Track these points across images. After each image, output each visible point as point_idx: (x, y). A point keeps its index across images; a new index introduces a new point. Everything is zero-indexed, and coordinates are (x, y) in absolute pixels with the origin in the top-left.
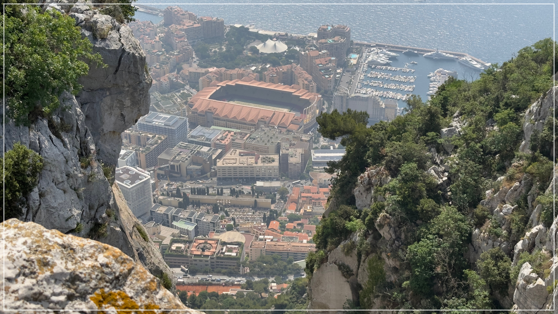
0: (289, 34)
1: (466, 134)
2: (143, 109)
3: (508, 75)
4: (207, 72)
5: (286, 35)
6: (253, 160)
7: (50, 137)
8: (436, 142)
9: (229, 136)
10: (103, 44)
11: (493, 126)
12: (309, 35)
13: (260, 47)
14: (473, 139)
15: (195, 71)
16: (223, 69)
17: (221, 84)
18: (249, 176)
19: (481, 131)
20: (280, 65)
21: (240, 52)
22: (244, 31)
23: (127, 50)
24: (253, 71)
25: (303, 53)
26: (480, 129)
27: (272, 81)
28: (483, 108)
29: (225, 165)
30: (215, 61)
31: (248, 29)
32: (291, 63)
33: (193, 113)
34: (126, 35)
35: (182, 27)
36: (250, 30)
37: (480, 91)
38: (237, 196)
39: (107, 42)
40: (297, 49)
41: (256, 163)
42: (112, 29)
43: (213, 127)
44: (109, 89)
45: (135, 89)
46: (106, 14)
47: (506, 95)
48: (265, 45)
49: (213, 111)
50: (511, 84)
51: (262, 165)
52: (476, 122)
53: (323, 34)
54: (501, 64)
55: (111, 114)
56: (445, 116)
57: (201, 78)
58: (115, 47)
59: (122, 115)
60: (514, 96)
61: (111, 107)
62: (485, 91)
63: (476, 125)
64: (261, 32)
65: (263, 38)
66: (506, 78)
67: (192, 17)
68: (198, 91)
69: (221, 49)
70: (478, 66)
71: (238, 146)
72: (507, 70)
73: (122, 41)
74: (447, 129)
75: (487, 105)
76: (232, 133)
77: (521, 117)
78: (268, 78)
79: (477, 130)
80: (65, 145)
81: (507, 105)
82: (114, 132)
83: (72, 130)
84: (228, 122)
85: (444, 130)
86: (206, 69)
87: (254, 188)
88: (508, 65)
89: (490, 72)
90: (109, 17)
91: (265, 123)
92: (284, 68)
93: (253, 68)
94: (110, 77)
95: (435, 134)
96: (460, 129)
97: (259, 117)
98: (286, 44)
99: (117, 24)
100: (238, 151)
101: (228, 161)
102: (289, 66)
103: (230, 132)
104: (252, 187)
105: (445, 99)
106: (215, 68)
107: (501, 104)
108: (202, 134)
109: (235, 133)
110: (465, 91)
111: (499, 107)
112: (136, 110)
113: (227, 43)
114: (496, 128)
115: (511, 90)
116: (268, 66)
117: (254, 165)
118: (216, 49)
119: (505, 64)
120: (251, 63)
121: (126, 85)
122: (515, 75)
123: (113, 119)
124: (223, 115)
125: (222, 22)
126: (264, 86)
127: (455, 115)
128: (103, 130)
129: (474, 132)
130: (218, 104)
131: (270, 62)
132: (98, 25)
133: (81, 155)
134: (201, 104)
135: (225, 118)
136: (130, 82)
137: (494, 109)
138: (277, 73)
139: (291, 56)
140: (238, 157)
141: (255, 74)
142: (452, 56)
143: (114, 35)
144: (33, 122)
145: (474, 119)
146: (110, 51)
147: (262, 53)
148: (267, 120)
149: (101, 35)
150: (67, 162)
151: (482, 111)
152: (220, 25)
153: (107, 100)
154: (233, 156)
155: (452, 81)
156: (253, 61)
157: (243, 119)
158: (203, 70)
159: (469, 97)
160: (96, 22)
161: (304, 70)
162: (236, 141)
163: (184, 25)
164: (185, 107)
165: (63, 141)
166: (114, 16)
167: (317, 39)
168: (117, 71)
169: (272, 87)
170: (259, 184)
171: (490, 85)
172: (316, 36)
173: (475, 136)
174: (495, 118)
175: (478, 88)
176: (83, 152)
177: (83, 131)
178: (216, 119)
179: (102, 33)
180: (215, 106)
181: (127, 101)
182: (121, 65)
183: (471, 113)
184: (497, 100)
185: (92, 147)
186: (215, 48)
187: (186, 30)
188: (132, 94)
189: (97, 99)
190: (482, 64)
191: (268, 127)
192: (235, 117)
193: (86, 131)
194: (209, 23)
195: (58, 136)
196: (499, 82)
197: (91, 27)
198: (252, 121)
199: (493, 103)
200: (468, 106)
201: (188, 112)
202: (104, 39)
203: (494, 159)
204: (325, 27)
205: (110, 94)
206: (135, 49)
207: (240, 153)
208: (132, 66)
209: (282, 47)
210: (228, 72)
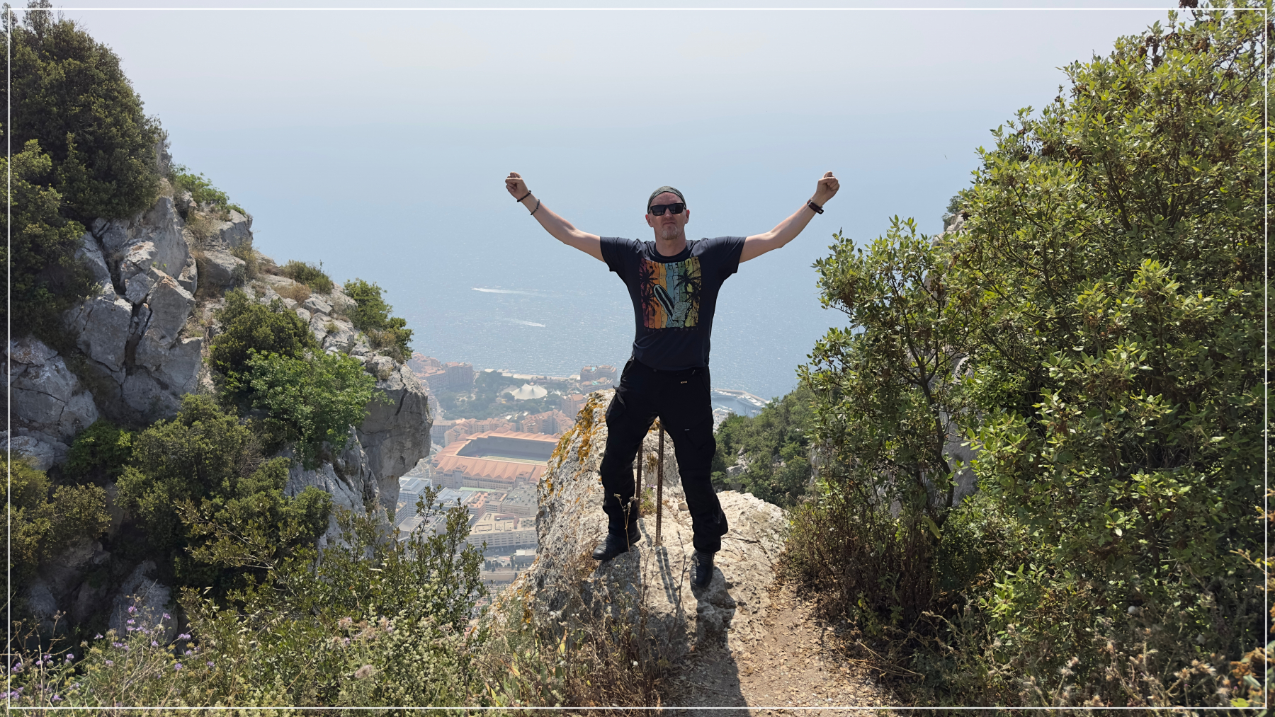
0: (548, 377)
1: (753, 472)
2: (424, 450)
3: (790, 408)
4: (455, 425)
5: (545, 378)
6: (512, 525)
7: (336, 480)
8: (722, 481)
9: (482, 498)
10: (384, 385)
11: (780, 462)
12: (571, 377)
13: (515, 393)
14: (761, 477)
15: (439, 424)
16: (473, 420)
17: (471, 437)
18: (507, 545)
19: (768, 468)
20: (539, 412)
21: (493, 400)
22: (496, 376)
23: (410, 390)
24: (508, 421)
25: (565, 397)
26: (766, 465)
27: (531, 431)
28: (768, 443)
29: (478, 533)
30: (463, 411)
31: (501, 373)
32: (552, 410)
33: (438, 473)
34: (408, 375)
35: (423, 374)
36: (504, 375)
37: (763, 426)
38: (493, 570)
39: (389, 382)
40: (559, 393)
41: (516, 528)
42: (393, 370)
43: (462, 488)
44: (389, 431)
45: (417, 430)
46: (385, 355)
47: (789, 428)
48: (521, 390)
49: (462, 469)
50: (793, 417)
51: (522, 529)
52: (761, 458)
53: (586, 376)
54: (781, 398)
55: (390, 457)
56: (729, 454)
57: (447, 432)
58: (396, 387)
59: (402, 457)
60: (798, 430)
61: (391, 451)
62: (769, 425)
63: (763, 462)
64: (515, 376)
65: (519, 383)
66: (788, 411)
67: (434, 363)
68: (444, 447)
69: (470, 397)
70: (759, 404)
71: (493, 509)
72: (788, 403)
73: (404, 381)
74: (732, 467)
75: (771, 440)
76: (486, 494)
77: (808, 450)
78: (525, 428)
79: (764, 467)
80: (350, 488)
81: (791, 439)
82: (392, 476)
83: (357, 473)
84: (480, 481)
85: (730, 468)
86: (453, 421)
87: (514, 558)
88: (789, 398)
89: (771, 406)
90: (389, 359)
91: (525, 479)
92: (544, 416)
93: (508, 417)
94: (392, 418)
95: (720, 473)
96: (746, 467)
97: (517, 473)
98: (545, 388)
99: (397, 364)
100: (493, 515)
101: (481, 528)
102: (550, 413)
103: (482, 493)
104: (512, 558)
105: (728, 435)
106: (464, 420)
107: (786, 438)
108: (449, 497)
109: (489, 494)
110: (748, 426)
111: (784, 442)
112: (416, 452)
113: (477, 390)
114: (783, 464)
115: (794, 423)
116: (526, 414)
117: (513, 530)
118: (465, 398)
119: (786, 397)
120: (505, 411)
121: (407, 426)
122: (796, 408)
123: (392, 462)
124: (474, 473)
125: (471, 368)
126: (521, 436)
127: (740, 452)
128: (381, 475)
129: (760, 469)
130: (467, 461)
131: (527, 410)
132: (379, 366)
133: (365, 499)
134: (448, 462)
135: (477, 477)
136: (412, 422)
137: (779, 444)
138: (536, 421)
139: (551, 402)
140: (493, 523)
141: (511, 424)
142: (730, 394)
143: (396, 375)
144: (319, 466)
145: (760, 455)
146: (392, 392)
147: (518, 400)
148: (527, 476)
149: (381, 376)
150: (353, 506)
151: (767, 446)
152: (467, 371)
153: (388, 443)
154: (487, 522)
155: (732, 417)
156: (509, 409)
157: (499, 476)
158: (450, 423)
159: (753, 433)
160: (377, 364)
161: (567, 416)
162: (491, 503)
163: (426, 372)
164: (428, 467)
165: (348, 484)
166: (393, 357)
167: (581, 381)
168: (398, 412)
169: (531, 437)
170: (520, 553)
171: (773, 419)
172: (579, 378)
173: (762, 473)
174: (781, 453)
175: (761, 423)
176: (368, 496)
177: (367, 474)
178: (466, 478)
179: (384, 374)
180: (464, 464)
181: (408, 443)
182: (403, 406)
183: (756, 449)
184: (782, 434)
185: (377, 491)
186: (463, 396)
187: (427, 378)
188: (413, 435)
189: (377, 442)
190: (762, 402)
191: (528, 484)
192: (488, 475)
193: (370, 475)
194: (455, 369)
195: (344, 480)
196: (781, 416)
197: (372, 369)
198: (509, 478)
199: (778, 437)
200: (752, 441)
201: (432, 472)
202: (385, 380)
203: (784, 497)
204: (589, 368)
205: (390, 436)
206: (417, 388)
207: (496, 517)
208: (414, 406)
209: (541, 392)
210: (479, 423)
